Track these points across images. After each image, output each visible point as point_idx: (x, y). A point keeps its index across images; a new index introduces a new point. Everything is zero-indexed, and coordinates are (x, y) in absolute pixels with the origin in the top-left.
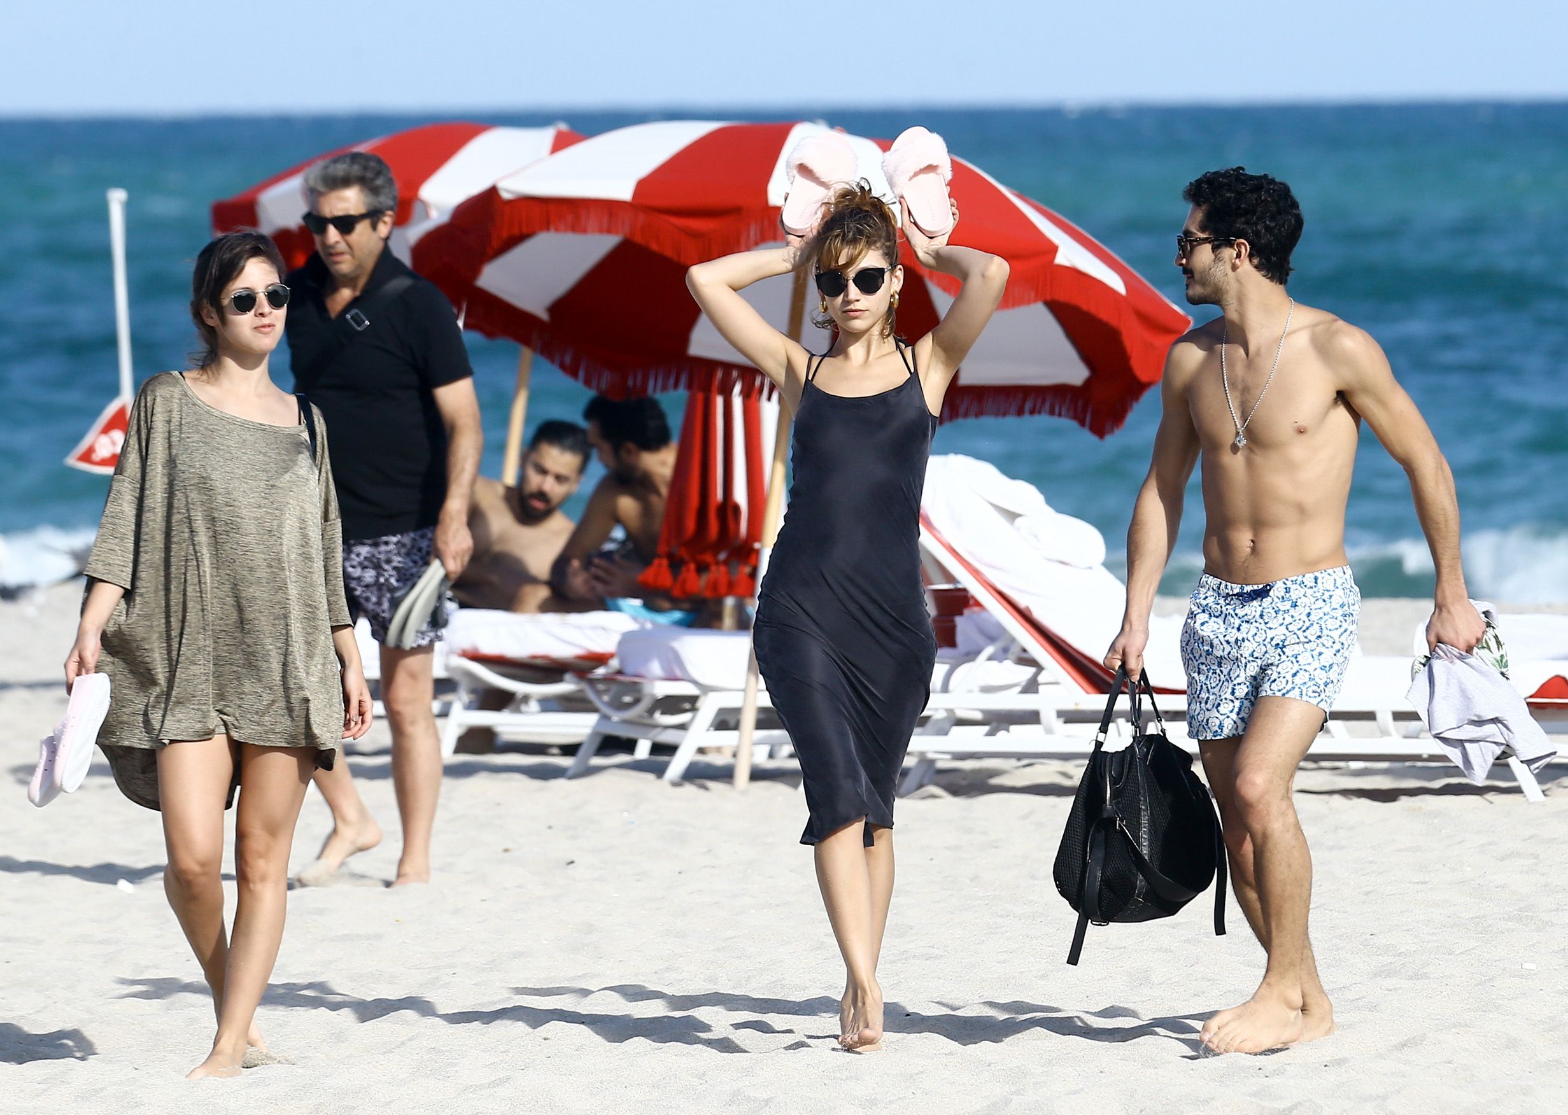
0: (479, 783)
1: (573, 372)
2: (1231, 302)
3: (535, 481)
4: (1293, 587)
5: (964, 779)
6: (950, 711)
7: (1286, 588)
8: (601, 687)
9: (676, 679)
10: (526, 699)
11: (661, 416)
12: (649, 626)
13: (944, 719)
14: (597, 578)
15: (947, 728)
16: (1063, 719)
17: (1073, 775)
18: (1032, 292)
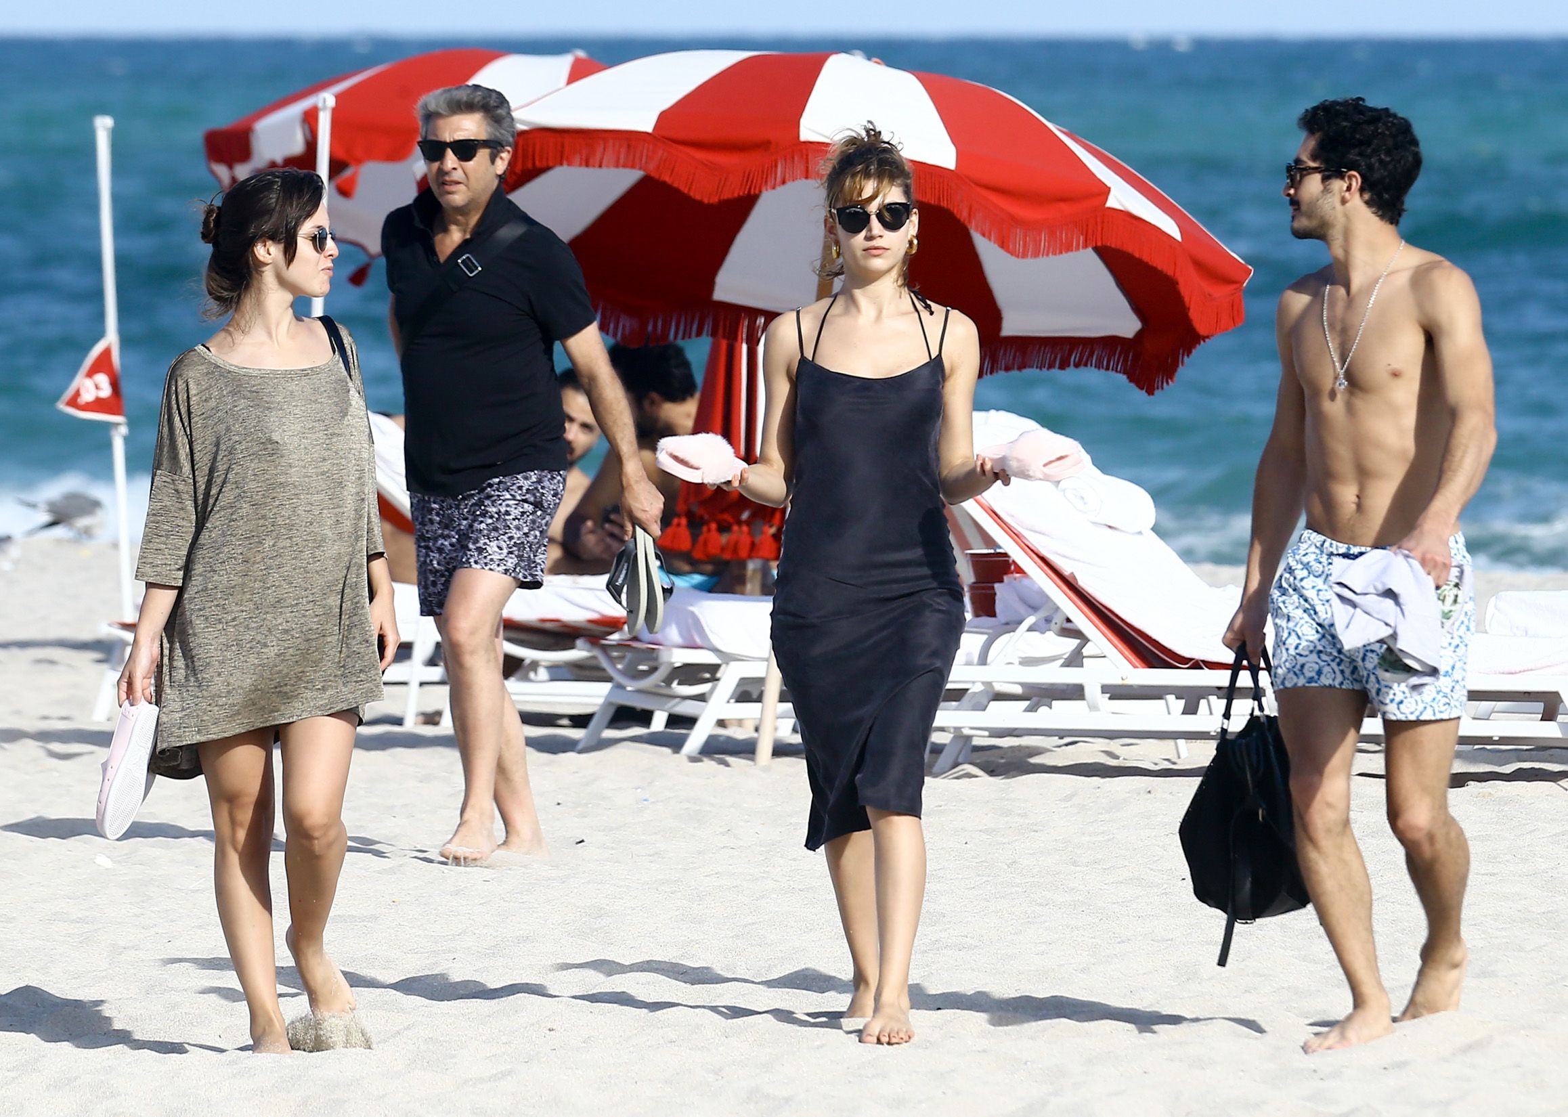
2: (1336, 237)
5: (1002, 758)
6: (988, 684)
8: (615, 654)
9: (695, 647)
10: (534, 665)
13: (982, 694)
14: (612, 536)
15: (985, 702)
16: (1108, 695)
17: (1118, 754)
18: (1081, 238)
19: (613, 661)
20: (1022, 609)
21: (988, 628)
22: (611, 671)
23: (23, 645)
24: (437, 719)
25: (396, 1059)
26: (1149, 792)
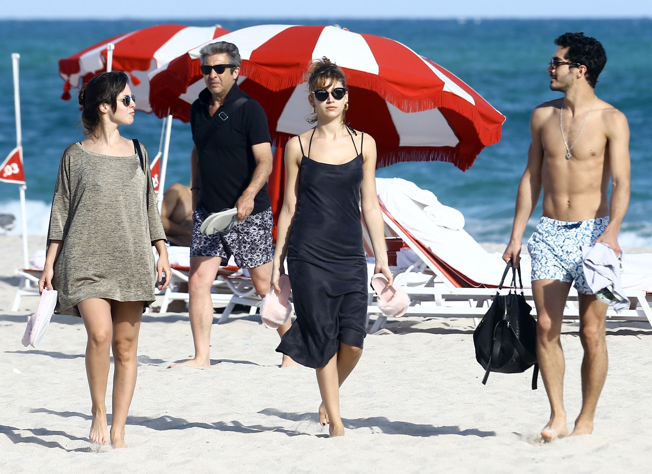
2: (571, 92)
4: (591, 224)
5: (400, 325)
7: (588, 224)
8: (234, 282)
16: (445, 299)
17: (449, 324)
18: (433, 104)
19: (233, 285)
20: (408, 262)
21: (394, 270)
22: (233, 289)
24: (158, 310)
26: (463, 340)
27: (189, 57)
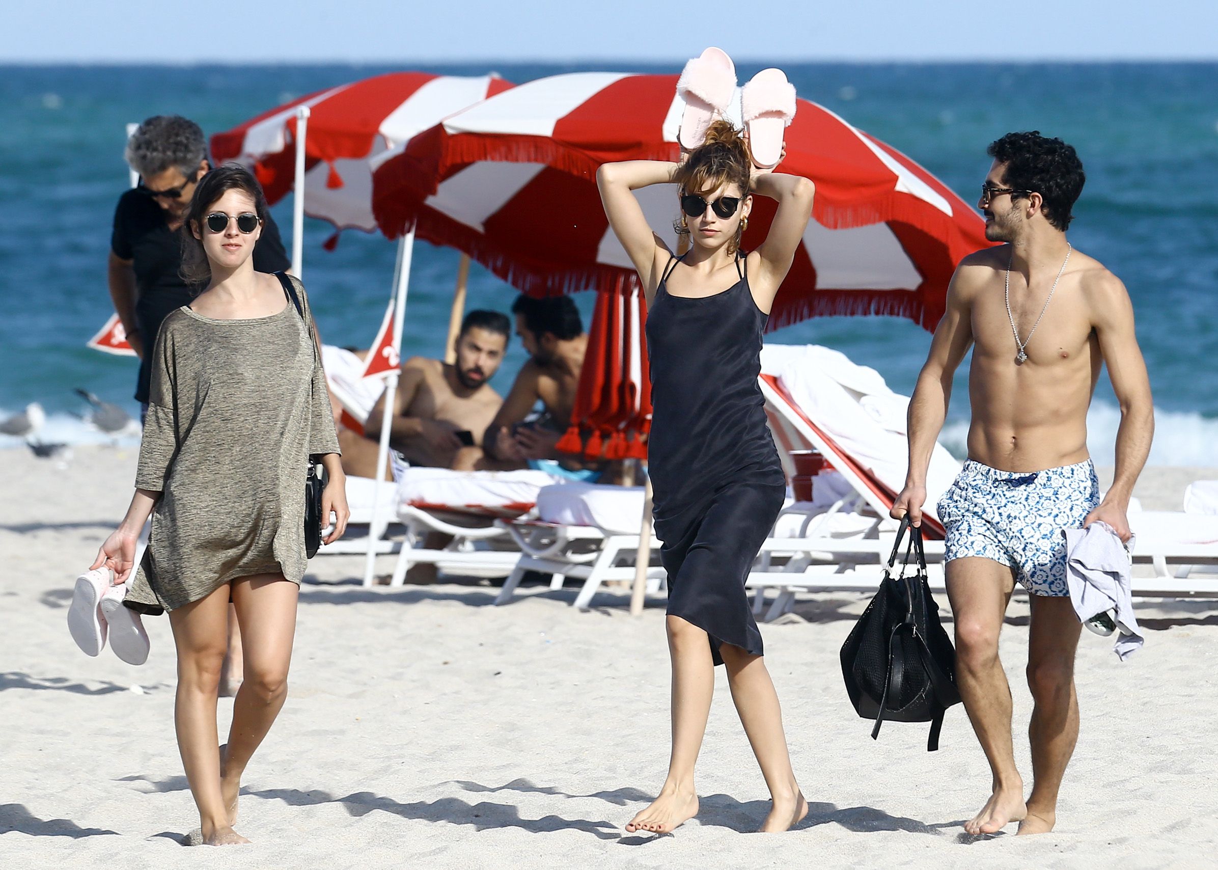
0: (424, 608)
1: (502, 273)
2: (1021, 243)
3: (471, 359)
4: (1054, 477)
5: (818, 608)
6: (807, 553)
7: (1048, 477)
8: (523, 531)
9: (585, 525)
10: (462, 540)
11: (575, 312)
12: (563, 482)
13: (802, 559)
14: (521, 443)
15: (805, 566)
18: (876, 214)
19: (522, 536)
20: (831, 495)
21: (806, 510)
22: (521, 544)
23: (75, 525)
24: (388, 580)
25: (359, 839)
27: (444, 129)
